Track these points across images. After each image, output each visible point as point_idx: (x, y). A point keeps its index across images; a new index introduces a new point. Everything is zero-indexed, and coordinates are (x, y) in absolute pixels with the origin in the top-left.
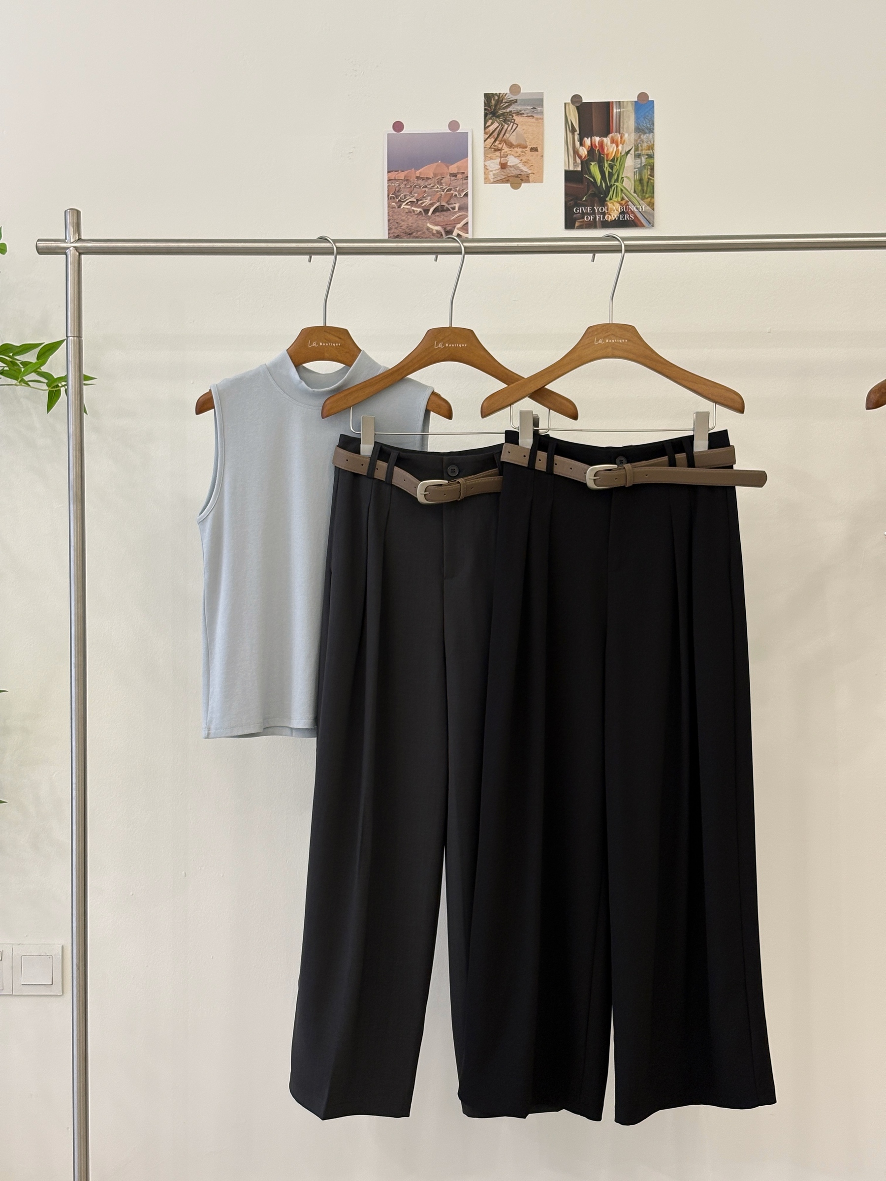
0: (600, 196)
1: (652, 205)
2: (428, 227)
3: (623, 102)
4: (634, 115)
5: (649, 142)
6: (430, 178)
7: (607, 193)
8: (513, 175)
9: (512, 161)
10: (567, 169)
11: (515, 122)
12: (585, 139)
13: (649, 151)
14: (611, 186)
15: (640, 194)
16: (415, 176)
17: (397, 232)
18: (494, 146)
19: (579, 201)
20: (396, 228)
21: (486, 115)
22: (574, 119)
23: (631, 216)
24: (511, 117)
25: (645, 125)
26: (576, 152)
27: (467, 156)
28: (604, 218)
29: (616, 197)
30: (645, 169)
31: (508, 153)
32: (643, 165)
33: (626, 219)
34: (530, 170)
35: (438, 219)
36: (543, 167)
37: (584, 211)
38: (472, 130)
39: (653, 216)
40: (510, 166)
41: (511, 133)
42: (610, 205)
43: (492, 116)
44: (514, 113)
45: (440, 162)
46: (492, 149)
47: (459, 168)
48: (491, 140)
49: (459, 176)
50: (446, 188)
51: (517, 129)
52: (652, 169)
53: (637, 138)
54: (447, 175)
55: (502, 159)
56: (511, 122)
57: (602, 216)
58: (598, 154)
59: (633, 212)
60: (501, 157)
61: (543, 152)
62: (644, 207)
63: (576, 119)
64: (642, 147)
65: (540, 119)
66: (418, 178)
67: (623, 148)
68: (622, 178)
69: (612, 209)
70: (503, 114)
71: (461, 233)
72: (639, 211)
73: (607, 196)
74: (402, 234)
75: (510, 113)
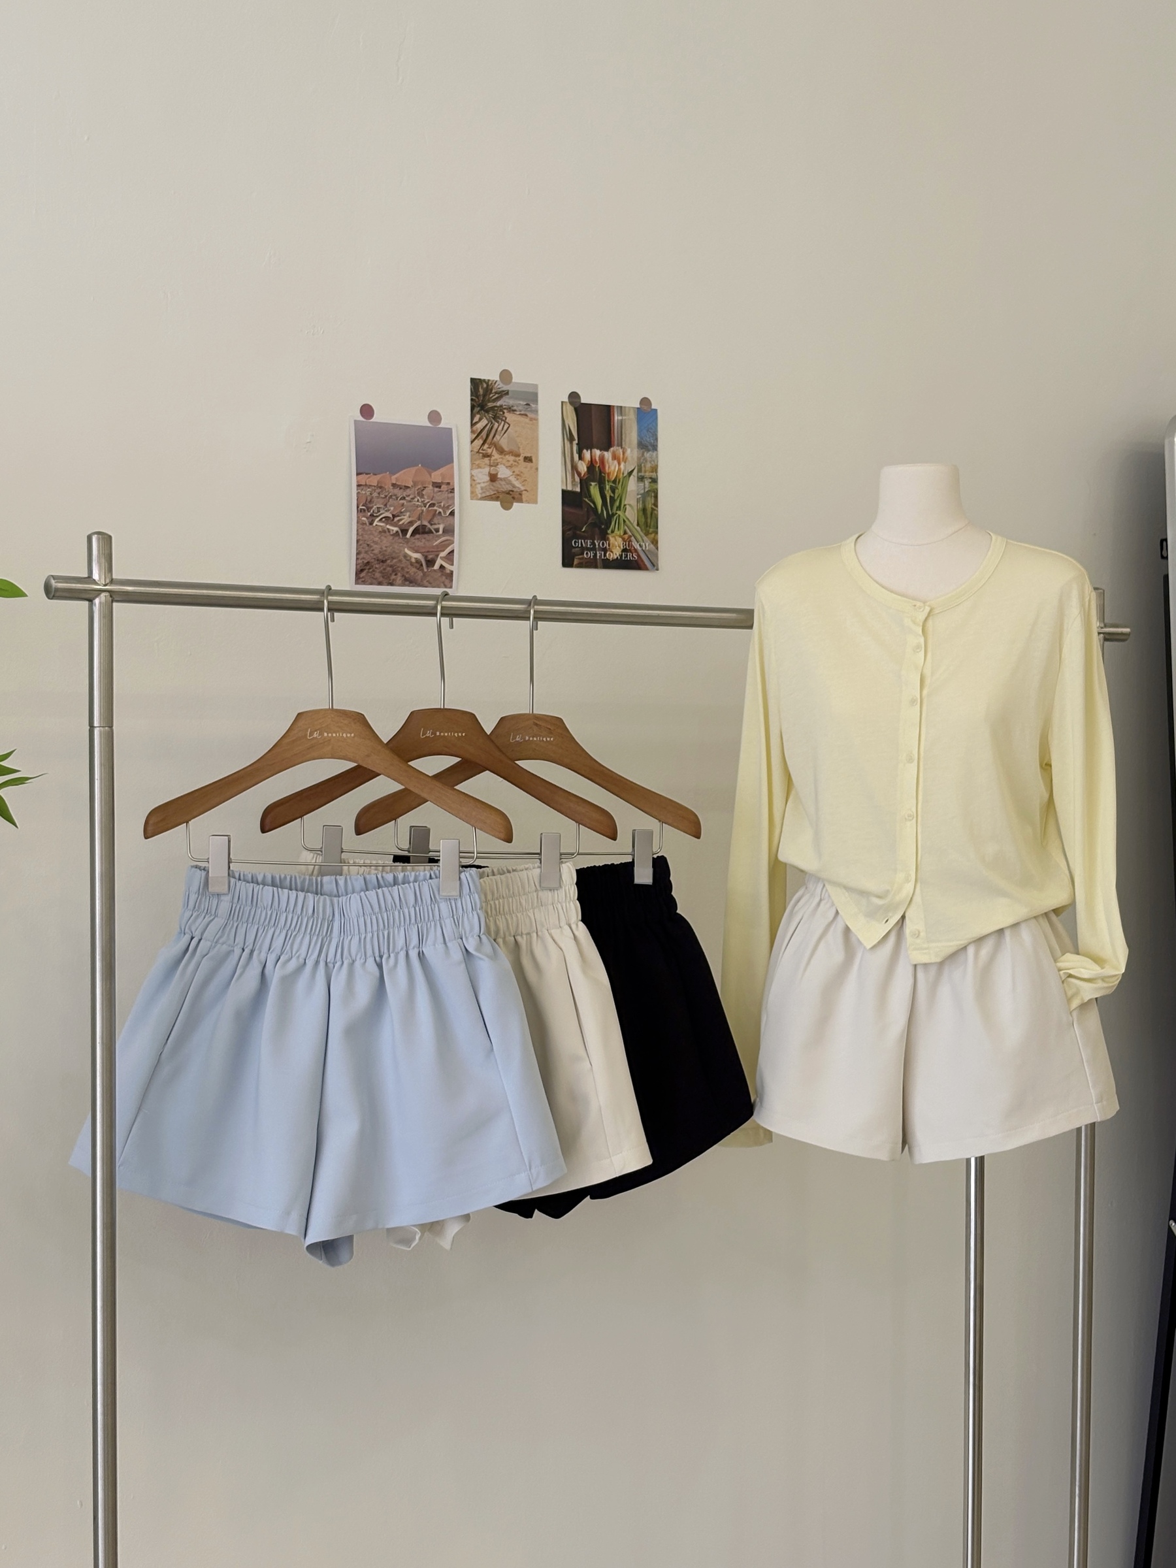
0: (601, 526)
1: (655, 542)
2: (406, 553)
3: (625, 407)
4: (636, 427)
5: (653, 462)
6: (408, 487)
7: (608, 523)
8: (504, 491)
9: (503, 472)
10: (565, 488)
11: (507, 421)
12: (585, 451)
13: (651, 474)
14: (613, 515)
15: (643, 528)
16: (390, 485)
17: (368, 558)
18: (482, 450)
19: (578, 532)
20: (366, 552)
21: (472, 407)
22: (572, 423)
23: (634, 556)
24: (501, 413)
25: (648, 440)
26: (574, 467)
27: (453, 462)
28: (605, 555)
29: (618, 529)
30: (648, 496)
31: (498, 461)
32: (646, 490)
33: (629, 559)
34: (523, 485)
35: (418, 544)
36: (537, 483)
37: (584, 545)
38: (457, 427)
39: (656, 556)
40: (501, 479)
41: (502, 435)
42: (612, 539)
43: (480, 410)
44: (505, 409)
45: (420, 466)
46: (480, 455)
47: (443, 476)
48: (479, 442)
49: (444, 487)
50: (429, 502)
51: (509, 430)
52: (656, 497)
53: (641, 455)
54: (429, 484)
55: (492, 468)
56: (502, 420)
57: (603, 553)
58: (598, 473)
59: (636, 551)
60: (491, 466)
61: (537, 464)
62: (648, 545)
63: (574, 423)
64: (645, 466)
65: (535, 419)
66: (394, 485)
67: (625, 466)
68: (625, 505)
69: (613, 545)
70: (492, 408)
71: (445, 564)
72: (642, 550)
73: (608, 528)
74: (373, 560)
75: (501, 408)
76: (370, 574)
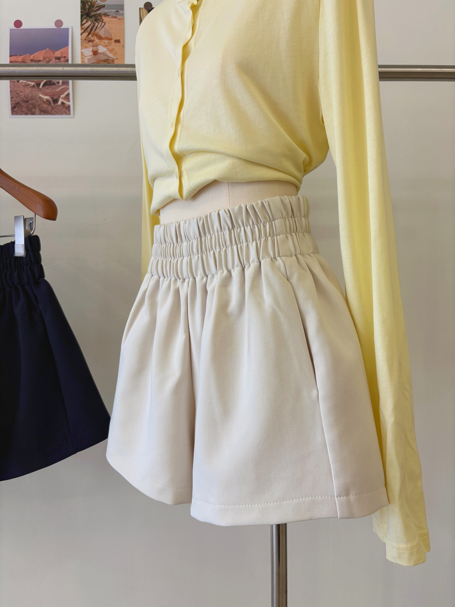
2: (40, 96)
6: (39, 61)
8: (102, 59)
9: (102, 49)
11: (104, 21)
17: (18, 100)
18: (88, 38)
20: (16, 97)
21: (82, 16)
24: (100, 17)
27: (67, 45)
31: (98, 43)
34: (115, 56)
35: (47, 91)
36: (124, 55)
38: (72, 26)
40: (100, 53)
41: (100, 29)
43: (86, 17)
44: (102, 15)
45: (48, 49)
46: (87, 41)
47: (61, 53)
48: (86, 34)
49: (62, 59)
51: (105, 26)
54: (53, 58)
55: (94, 48)
56: (100, 21)
61: (124, 44)
65: (122, 19)
66: (32, 60)
70: (94, 15)
71: (65, 101)
74: (21, 101)
75: (100, 15)
76: (20, 109)
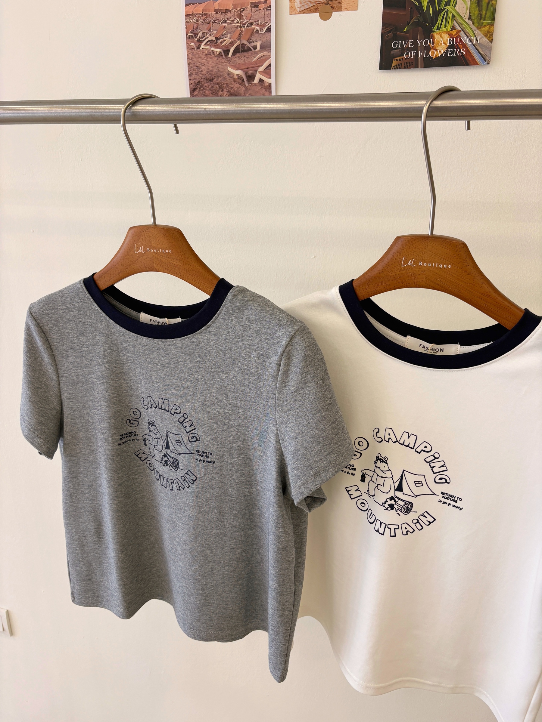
0: (426, 25)
1: (490, 35)
2: (229, 71)
6: (229, 11)
7: (434, 20)
8: (322, 1)
14: (441, 11)
15: (476, 21)
16: (214, 10)
17: (198, 78)
19: (399, 33)
20: (196, 74)
23: (462, 52)
28: (427, 54)
29: (445, 26)
33: (455, 55)
35: (239, 61)
37: (404, 47)
39: (490, 49)
42: (437, 37)
49: (261, 6)
50: (247, 22)
54: (248, 5)
57: (425, 51)
59: (465, 46)
62: (480, 38)
66: (217, 11)
68: (455, 0)
69: (438, 42)
71: (263, 78)
72: (473, 44)
73: (433, 24)
74: (202, 80)
76: (201, 92)
